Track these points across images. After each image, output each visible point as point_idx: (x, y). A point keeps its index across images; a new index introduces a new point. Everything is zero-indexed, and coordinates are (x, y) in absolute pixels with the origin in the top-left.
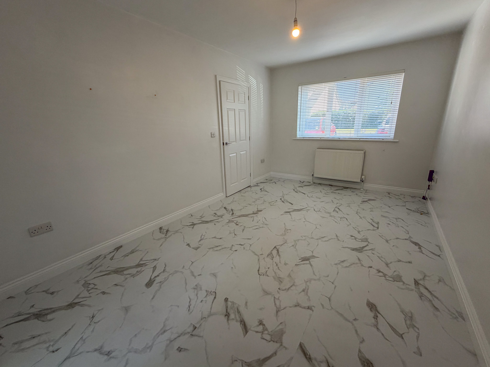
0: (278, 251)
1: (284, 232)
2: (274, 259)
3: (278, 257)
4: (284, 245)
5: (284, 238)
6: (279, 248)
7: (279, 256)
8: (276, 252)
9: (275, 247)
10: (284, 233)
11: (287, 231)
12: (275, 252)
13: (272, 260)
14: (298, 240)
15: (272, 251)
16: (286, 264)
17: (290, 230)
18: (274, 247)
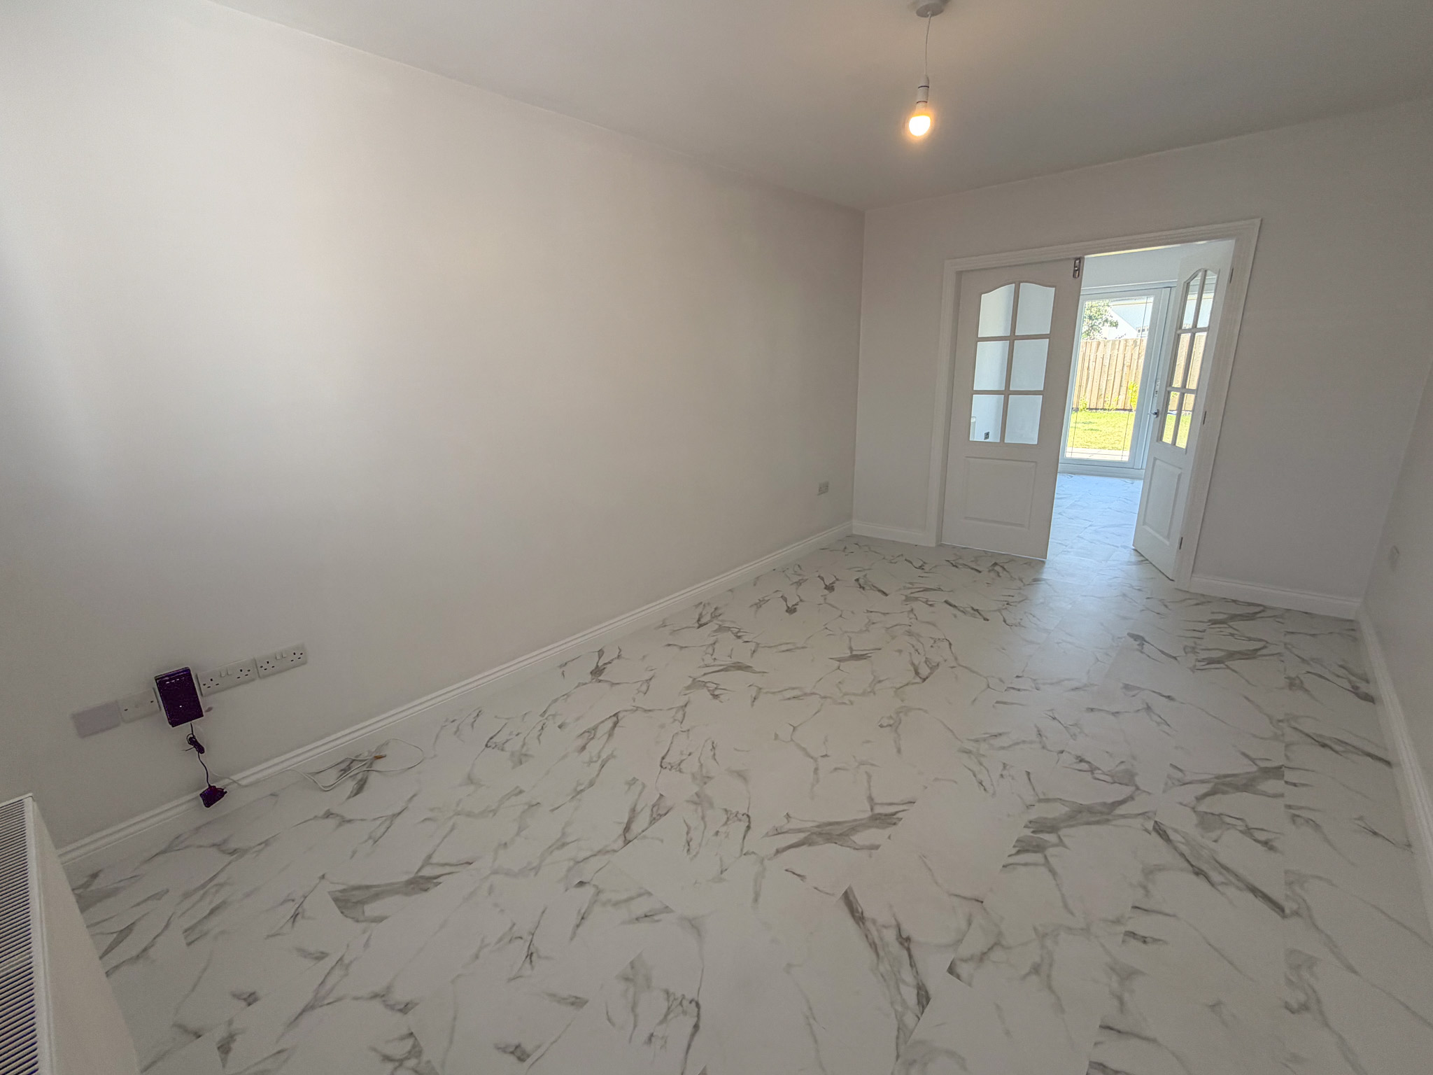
0: (917, 673)
1: (900, 720)
2: (924, 659)
3: (916, 663)
4: (901, 685)
5: (902, 701)
6: (914, 678)
7: (913, 664)
8: (920, 671)
9: (924, 680)
10: (901, 715)
11: (891, 722)
12: (924, 671)
13: (926, 658)
14: (864, 694)
15: (931, 674)
16: (900, 651)
17: (881, 726)
18: (927, 680)
